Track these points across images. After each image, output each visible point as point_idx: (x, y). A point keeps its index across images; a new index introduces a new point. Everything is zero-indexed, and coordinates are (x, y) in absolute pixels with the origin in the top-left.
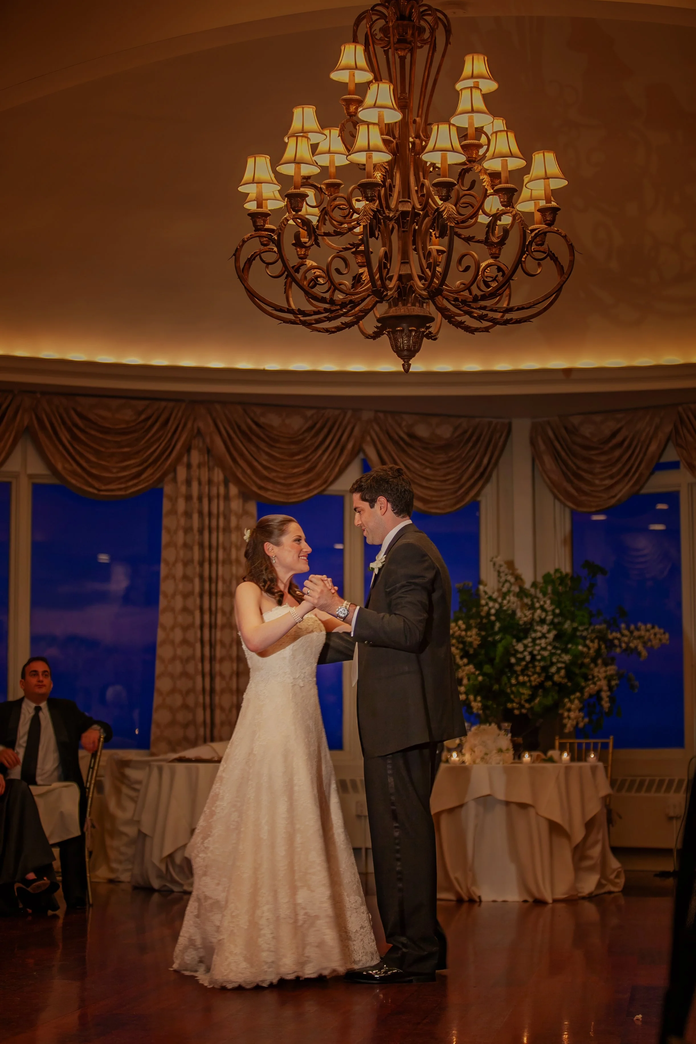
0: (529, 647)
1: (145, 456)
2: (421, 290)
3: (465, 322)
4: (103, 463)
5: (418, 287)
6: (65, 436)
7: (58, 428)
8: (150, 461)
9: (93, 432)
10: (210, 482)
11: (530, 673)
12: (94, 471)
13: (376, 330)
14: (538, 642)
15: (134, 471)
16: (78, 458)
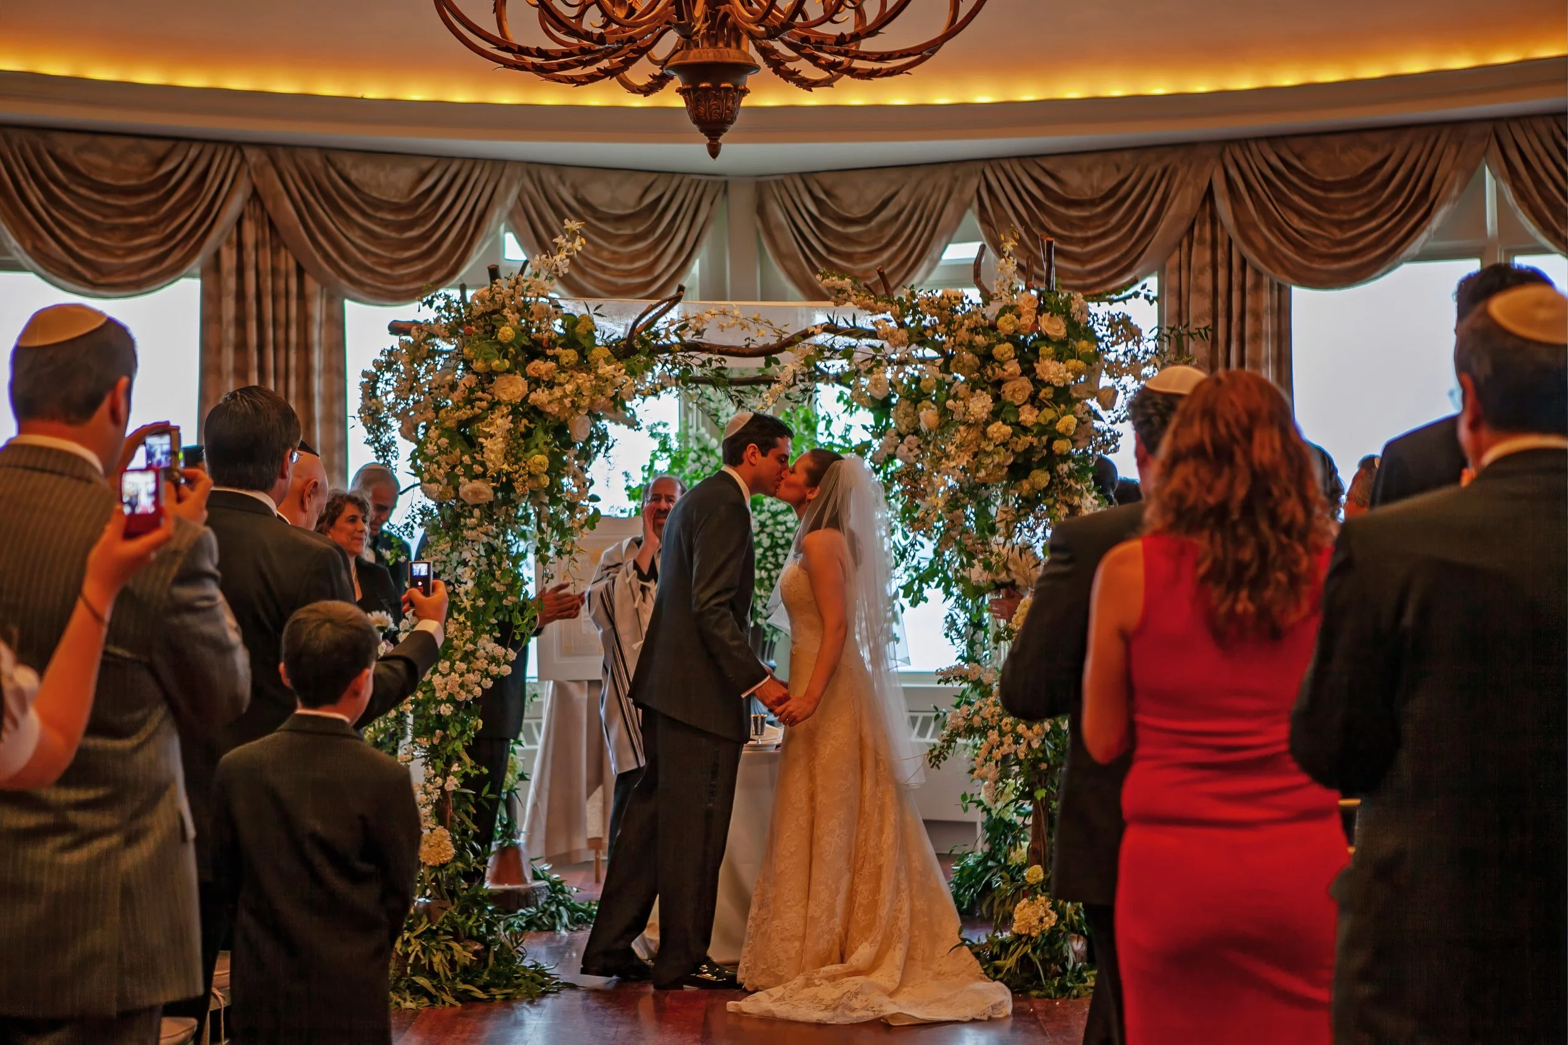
0: (767, 526)
1: (168, 230)
2: (747, 23)
3: (800, 71)
4: (100, 240)
5: (742, 17)
6: (35, 196)
7: (23, 183)
8: (179, 236)
9: (82, 191)
10: (275, 272)
11: (769, 566)
12: (86, 254)
13: (651, 80)
14: (780, 518)
15: (153, 253)
16: (58, 231)
